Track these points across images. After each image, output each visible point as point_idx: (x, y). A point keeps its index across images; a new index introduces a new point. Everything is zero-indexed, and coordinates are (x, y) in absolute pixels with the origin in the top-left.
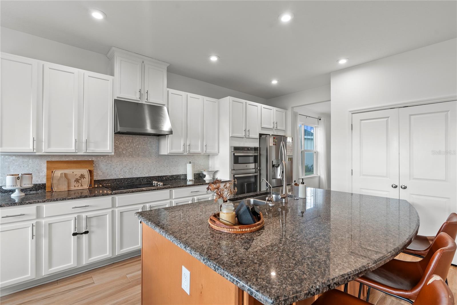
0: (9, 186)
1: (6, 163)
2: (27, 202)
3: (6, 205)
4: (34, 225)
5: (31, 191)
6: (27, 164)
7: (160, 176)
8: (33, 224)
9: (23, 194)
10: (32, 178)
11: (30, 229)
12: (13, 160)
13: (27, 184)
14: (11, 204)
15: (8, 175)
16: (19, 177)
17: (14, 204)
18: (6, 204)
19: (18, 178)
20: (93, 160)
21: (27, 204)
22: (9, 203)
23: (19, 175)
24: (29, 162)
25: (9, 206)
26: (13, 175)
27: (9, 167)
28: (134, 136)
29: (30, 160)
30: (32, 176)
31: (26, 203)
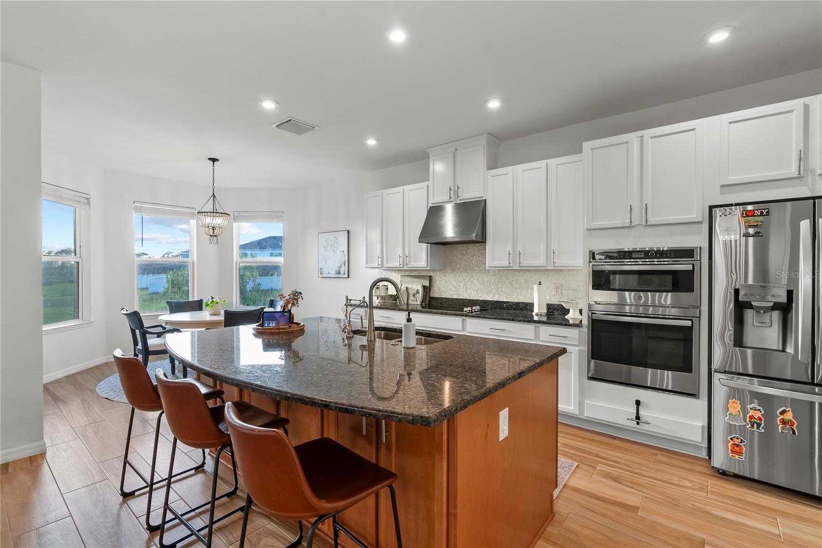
7: (498, 302)
20: (431, 275)
28: (467, 245)
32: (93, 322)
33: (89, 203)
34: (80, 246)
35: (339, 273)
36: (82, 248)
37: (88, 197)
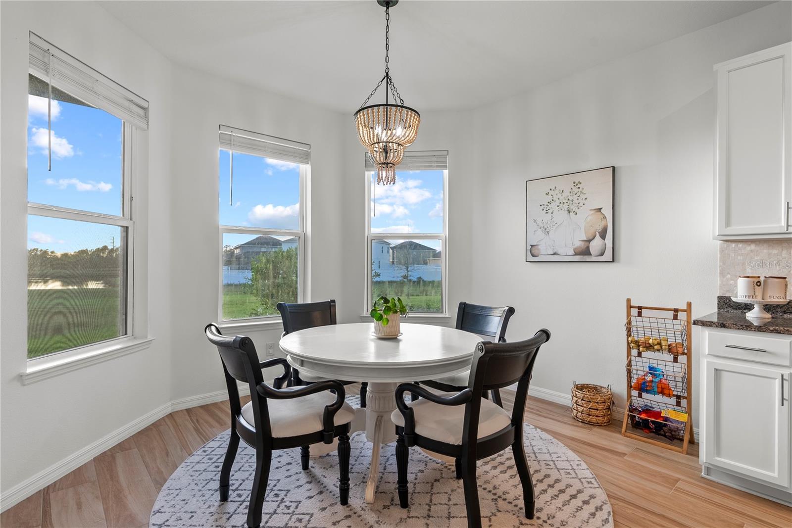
0: (742, 297)
1: (739, 257)
2: (771, 328)
3: (733, 327)
4: (784, 377)
5: (785, 312)
6: (778, 258)
8: (782, 376)
9: (769, 316)
10: (786, 285)
11: (777, 383)
12: (752, 251)
13: (775, 297)
14: (742, 326)
15: (740, 277)
16: (759, 282)
17: (746, 326)
18: (733, 324)
19: (758, 284)
21: (772, 331)
22: (739, 324)
23: (759, 277)
24: (782, 256)
25: (738, 329)
26: (748, 277)
27: (743, 264)
29: (784, 252)
30: (787, 282)
31: (769, 329)
32: (151, 340)
33: (146, 117)
34: (132, 198)
35: (586, 252)
36: (133, 201)
37: (145, 104)
